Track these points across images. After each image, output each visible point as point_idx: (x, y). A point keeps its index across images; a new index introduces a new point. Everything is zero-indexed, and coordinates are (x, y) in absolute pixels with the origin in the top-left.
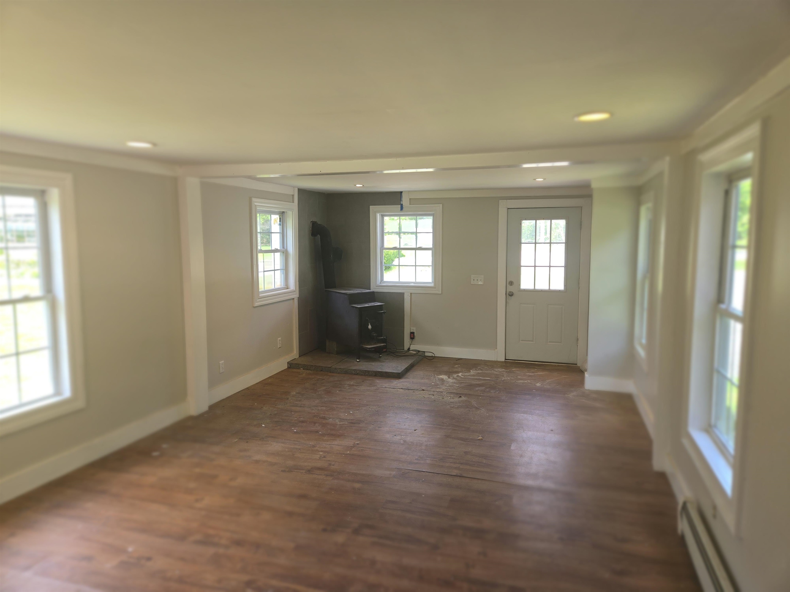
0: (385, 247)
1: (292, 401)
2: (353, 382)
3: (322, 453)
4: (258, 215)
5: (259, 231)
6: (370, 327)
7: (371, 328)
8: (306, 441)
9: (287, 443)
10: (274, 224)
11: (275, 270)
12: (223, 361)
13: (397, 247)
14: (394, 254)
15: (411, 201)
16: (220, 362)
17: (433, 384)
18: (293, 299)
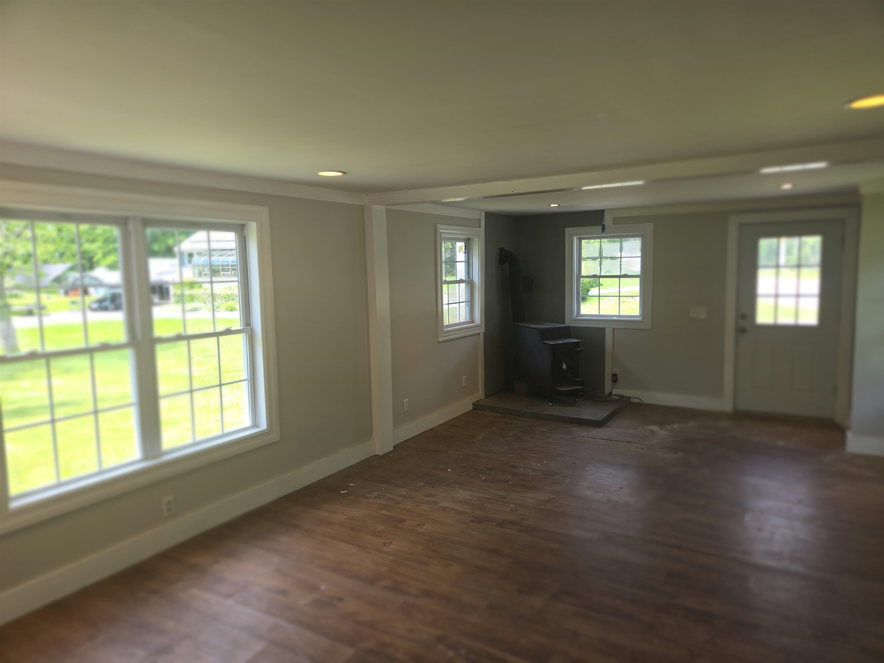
0: (582, 275)
1: (478, 445)
2: (545, 429)
3: (513, 505)
4: (443, 242)
5: (444, 260)
6: (564, 367)
7: (566, 368)
8: (495, 491)
9: (476, 491)
10: (460, 252)
11: (459, 303)
12: (408, 399)
13: (598, 275)
14: (589, 283)
15: (615, 221)
16: (404, 400)
17: (641, 435)
18: (479, 334)
